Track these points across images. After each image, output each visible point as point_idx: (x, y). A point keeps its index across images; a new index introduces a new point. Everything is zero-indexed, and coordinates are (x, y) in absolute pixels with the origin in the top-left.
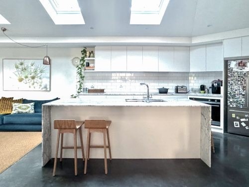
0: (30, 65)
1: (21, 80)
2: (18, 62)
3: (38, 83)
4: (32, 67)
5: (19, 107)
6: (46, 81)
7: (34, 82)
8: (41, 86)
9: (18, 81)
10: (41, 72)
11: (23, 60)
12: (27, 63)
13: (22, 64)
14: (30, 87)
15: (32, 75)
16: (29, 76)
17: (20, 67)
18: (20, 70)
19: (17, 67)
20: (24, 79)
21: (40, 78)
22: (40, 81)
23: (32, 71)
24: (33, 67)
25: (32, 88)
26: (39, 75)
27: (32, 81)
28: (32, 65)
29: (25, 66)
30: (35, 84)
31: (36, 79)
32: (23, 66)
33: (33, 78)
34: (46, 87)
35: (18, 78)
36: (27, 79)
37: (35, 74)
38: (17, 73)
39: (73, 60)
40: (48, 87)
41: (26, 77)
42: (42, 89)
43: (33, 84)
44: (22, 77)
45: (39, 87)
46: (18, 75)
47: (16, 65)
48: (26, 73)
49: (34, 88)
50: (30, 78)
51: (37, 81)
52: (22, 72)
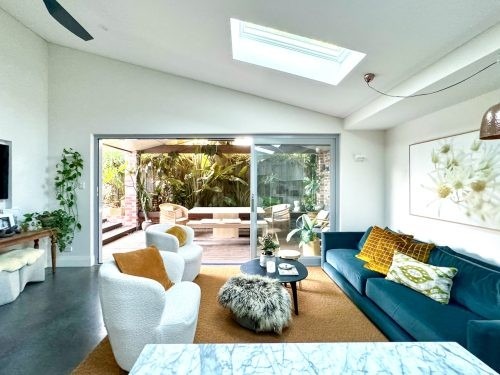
0: (468, 150)
1: (445, 193)
2: (438, 146)
3: (494, 206)
4: (475, 155)
5: (402, 269)
7: (482, 201)
9: (437, 194)
11: (449, 139)
12: (461, 145)
13: (446, 151)
15: (475, 179)
17: (443, 158)
18: (442, 166)
19: (436, 161)
20: (453, 190)
23: (477, 166)
24: (478, 155)
25: (475, 219)
27: (477, 196)
28: (476, 149)
29: (456, 153)
30: (486, 208)
31: (488, 190)
32: (449, 154)
33: (479, 187)
35: (437, 187)
36: (460, 191)
37: (487, 175)
38: (435, 175)
41: (459, 185)
43: (479, 207)
44: (449, 185)
46: (438, 180)
47: (433, 154)
48: (458, 174)
49: (483, 218)
50: (470, 189)
51: (493, 200)
52: (448, 171)
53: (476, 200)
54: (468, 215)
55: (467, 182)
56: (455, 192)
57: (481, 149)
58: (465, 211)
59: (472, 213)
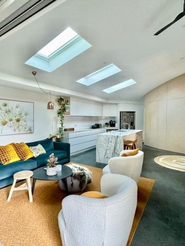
0: (14, 107)
1: (4, 124)
3: (23, 126)
6: (30, 124)
7: (19, 125)
8: (25, 128)
9: (1, 124)
10: (26, 114)
11: (7, 101)
12: (12, 105)
13: (5, 105)
15: (17, 118)
17: (4, 108)
18: (3, 112)
21: (25, 121)
22: (25, 123)
23: (17, 113)
24: (18, 110)
26: (24, 118)
27: (17, 123)
28: (17, 107)
29: (10, 107)
30: (20, 127)
31: (21, 121)
32: (7, 107)
33: (18, 121)
34: (30, 130)
35: (1, 121)
36: (12, 122)
37: (21, 116)
40: (32, 129)
41: (11, 120)
42: (27, 131)
43: (18, 127)
44: (7, 120)
45: (24, 129)
46: (1, 118)
48: (11, 116)
49: (19, 131)
50: (15, 121)
51: (22, 124)
52: (6, 114)
53: (17, 125)
54: (15, 130)
55: (14, 119)
56: (9, 123)
57: (19, 108)
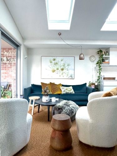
0: (60, 61)
1: (54, 71)
2: (52, 58)
3: (65, 73)
5: (66, 89)
6: (71, 72)
7: (63, 73)
8: (68, 75)
9: (52, 72)
10: (68, 65)
11: (55, 57)
12: (58, 59)
13: (54, 60)
14: (60, 76)
15: (61, 68)
16: (60, 68)
17: (53, 62)
18: (53, 64)
19: (51, 62)
20: (56, 70)
21: (68, 70)
22: (67, 71)
23: (62, 65)
24: (62, 62)
25: (62, 77)
26: (66, 68)
27: (62, 71)
29: (57, 61)
31: (64, 70)
32: (55, 61)
33: (62, 70)
34: (71, 76)
35: (52, 70)
36: (58, 70)
37: (64, 67)
39: (90, 58)
40: (73, 76)
41: (58, 69)
42: (69, 77)
43: (62, 74)
44: (55, 69)
45: (66, 76)
46: (52, 67)
47: (50, 60)
48: (58, 66)
49: (63, 76)
50: (60, 70)
51: (65, 72)
52: (55, 65)
58: (59, 75)
59: (61, 76)
